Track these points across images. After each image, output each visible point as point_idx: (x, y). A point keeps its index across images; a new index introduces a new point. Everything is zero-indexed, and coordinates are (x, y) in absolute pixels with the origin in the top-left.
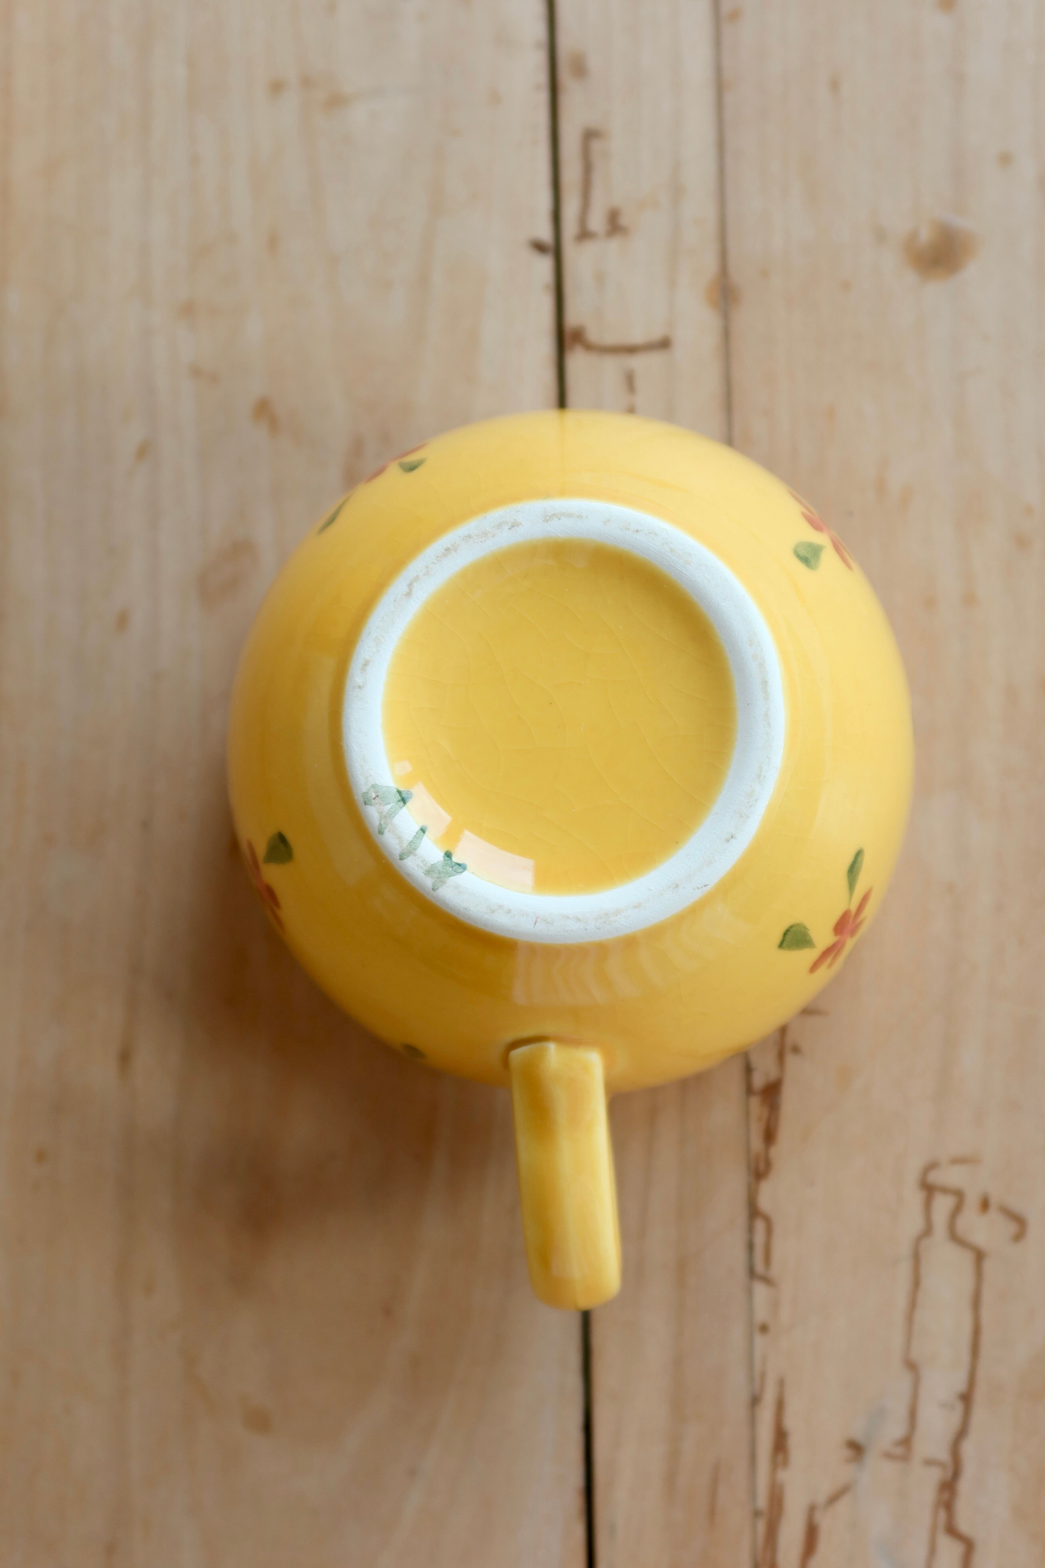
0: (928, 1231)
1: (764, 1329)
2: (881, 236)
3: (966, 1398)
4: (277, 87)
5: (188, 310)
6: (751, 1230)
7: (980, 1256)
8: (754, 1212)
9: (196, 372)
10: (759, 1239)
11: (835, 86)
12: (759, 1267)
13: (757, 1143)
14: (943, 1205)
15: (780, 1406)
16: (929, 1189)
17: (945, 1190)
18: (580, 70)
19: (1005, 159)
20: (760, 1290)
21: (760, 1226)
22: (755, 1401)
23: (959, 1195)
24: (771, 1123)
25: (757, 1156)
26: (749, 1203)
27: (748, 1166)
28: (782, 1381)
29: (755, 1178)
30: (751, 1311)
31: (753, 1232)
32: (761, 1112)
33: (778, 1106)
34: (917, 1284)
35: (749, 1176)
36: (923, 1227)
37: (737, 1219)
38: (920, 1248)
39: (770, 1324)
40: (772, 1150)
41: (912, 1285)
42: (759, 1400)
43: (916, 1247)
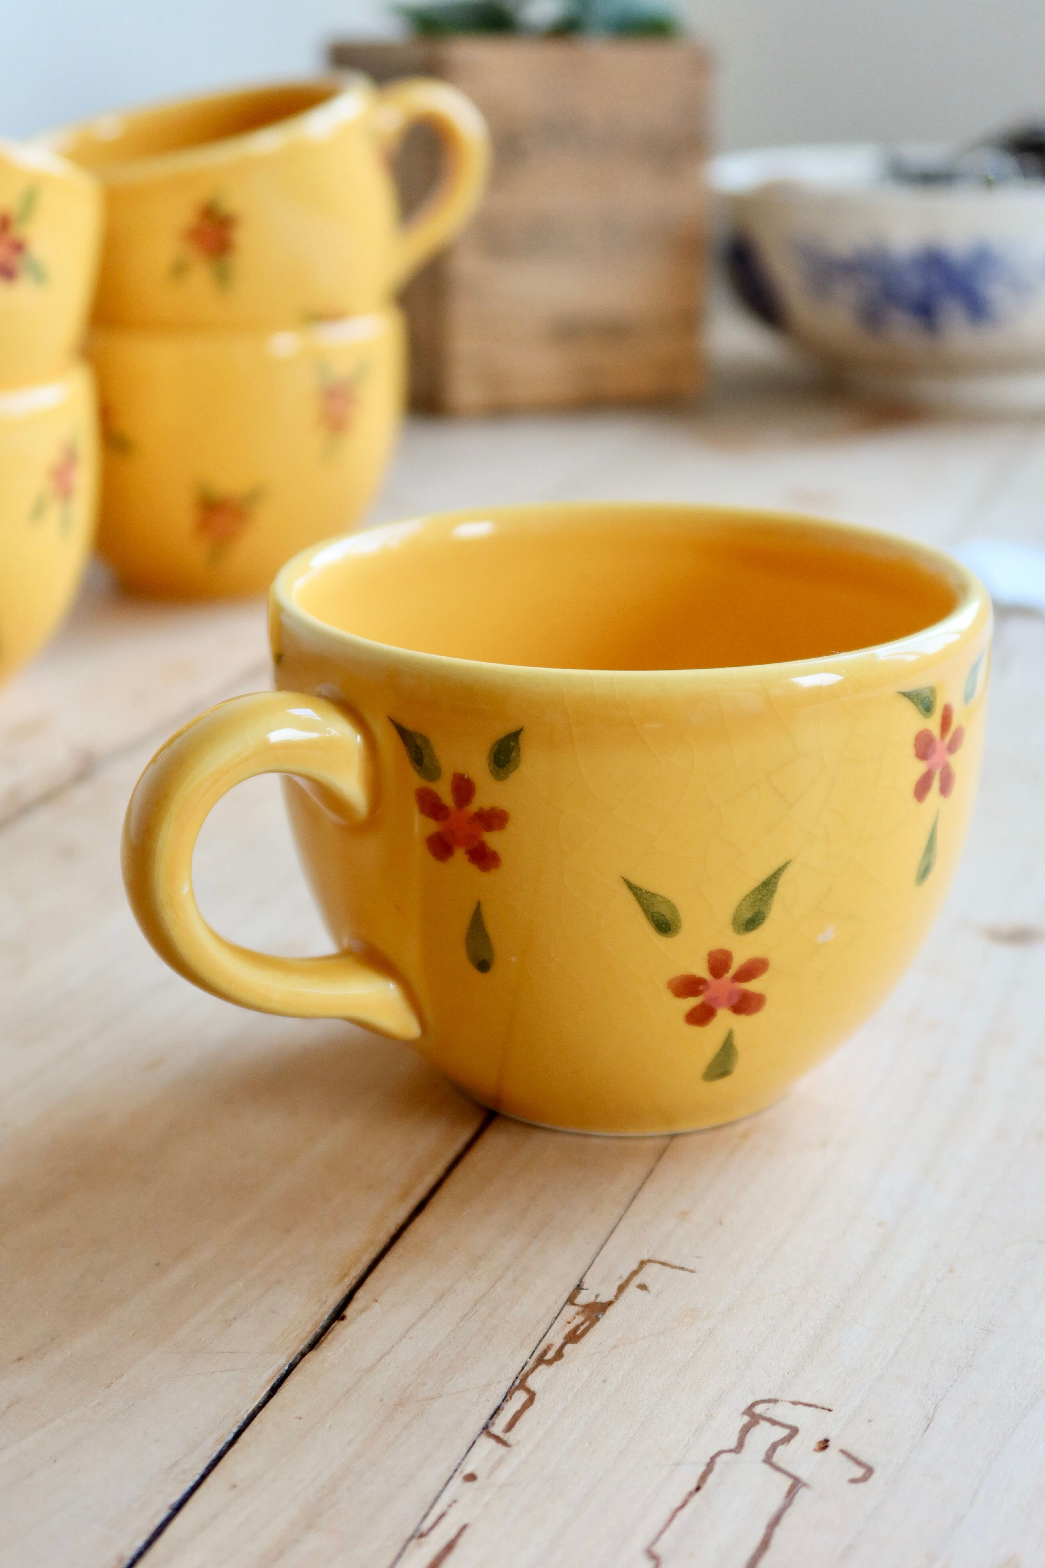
0: (734, 1451)
1: (471, 1478)
6: (505, 1398)
7: (798, 1485)
8: (519, 1386)
10: (512, 1406)
12: (497, 1429)
13: (556, 1338)
14: (767, 1433)
16: (753, 1418)
17: (774, 1423)
20: (487, 1443)
21: (520, 1397)
22: (416, 1536)
23: (793, 1429)
24: (582, 1328)
25: (549, 1347)
26: (517, 1378)
27: (534, 1351)
28: (464, 1528)
29: (536, 1361)
30: (463, 1459)
31: (507, 1400)
32: (574, 1318)
33: (598, 1319)
34: (698, 1489)
35: (530, 1358)
36: (733, 1443)
37: (493, 1386)
38: (718, 1460)
39: (481, 1475)
40: (569, 1348)
41: (692, 1486)
42: (422, 1536)
43: (713, 1460)
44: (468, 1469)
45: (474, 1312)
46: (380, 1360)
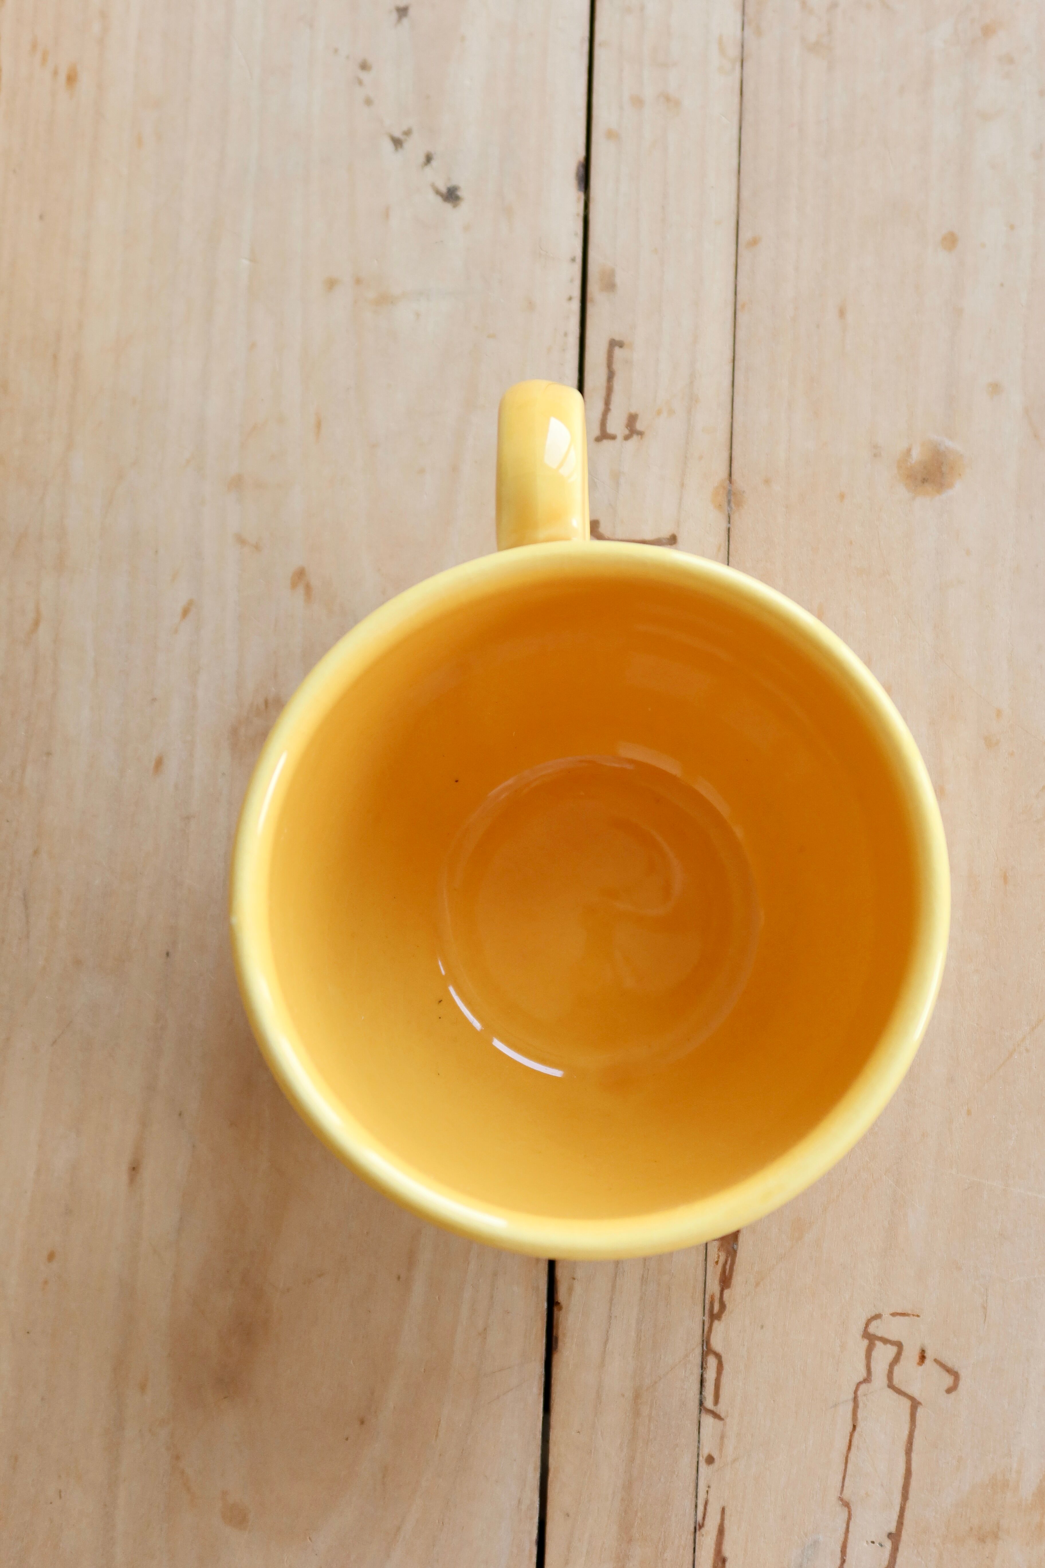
0: (867, 1380)
1: (710, 1460)
2: (876, 453)
3: (895, 1537)
4: (331, 284)
5: (237, 483)
6: (703, 1367)
7: (915, 1404)
8: (707, 1350)
9: (241, 540)
10: (711, 1375)
11: (842, 313)
12: (709, 1403)
13: (714, 1286)
14: (883, 1354)
15: (721, 1531)
16: (871, 1339)
17: (885, 1341)
18: (610, 286)
19: (995, 388)
20: (708, 1421)
21: (712, 1361)
22: (698, 1527)
23: (899, 1345)
24: (728, 1267)
25: (712, 1297)
26: (703, 1341)
27: (704, 1306)
28: (723, 1510)
29: (710, 1318)
30: (699, 1442)
31: (705, 1368)
32: (719, 1257)
33: (735, 1252)
34: (854, 1427)
35: (704, 1316)
36: (863, 1373)
37: (691, 1355)
38: (859, 1393)
39: (716, 1455)
40: (727, 1293)
41: (850, 1428)
42: (701, 1526)
43: (856, 1392)
44: (705, 1452)
45: (647, 1271)
46: (605, 1351)
